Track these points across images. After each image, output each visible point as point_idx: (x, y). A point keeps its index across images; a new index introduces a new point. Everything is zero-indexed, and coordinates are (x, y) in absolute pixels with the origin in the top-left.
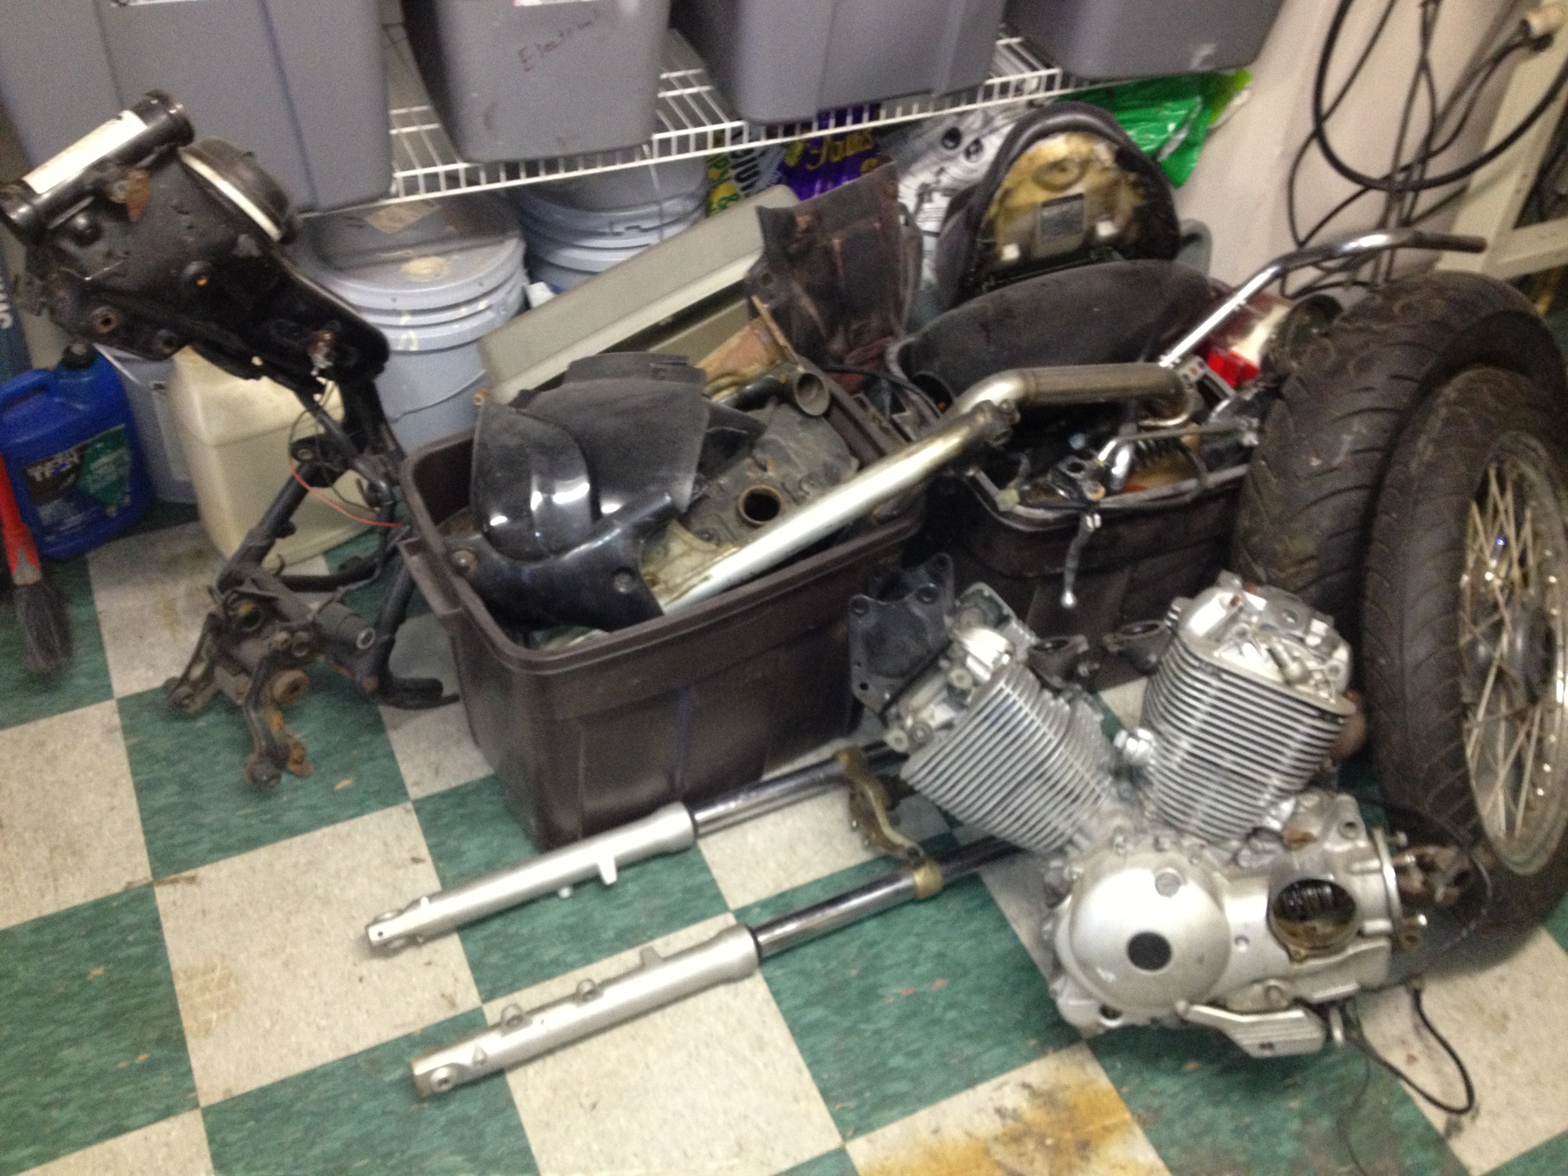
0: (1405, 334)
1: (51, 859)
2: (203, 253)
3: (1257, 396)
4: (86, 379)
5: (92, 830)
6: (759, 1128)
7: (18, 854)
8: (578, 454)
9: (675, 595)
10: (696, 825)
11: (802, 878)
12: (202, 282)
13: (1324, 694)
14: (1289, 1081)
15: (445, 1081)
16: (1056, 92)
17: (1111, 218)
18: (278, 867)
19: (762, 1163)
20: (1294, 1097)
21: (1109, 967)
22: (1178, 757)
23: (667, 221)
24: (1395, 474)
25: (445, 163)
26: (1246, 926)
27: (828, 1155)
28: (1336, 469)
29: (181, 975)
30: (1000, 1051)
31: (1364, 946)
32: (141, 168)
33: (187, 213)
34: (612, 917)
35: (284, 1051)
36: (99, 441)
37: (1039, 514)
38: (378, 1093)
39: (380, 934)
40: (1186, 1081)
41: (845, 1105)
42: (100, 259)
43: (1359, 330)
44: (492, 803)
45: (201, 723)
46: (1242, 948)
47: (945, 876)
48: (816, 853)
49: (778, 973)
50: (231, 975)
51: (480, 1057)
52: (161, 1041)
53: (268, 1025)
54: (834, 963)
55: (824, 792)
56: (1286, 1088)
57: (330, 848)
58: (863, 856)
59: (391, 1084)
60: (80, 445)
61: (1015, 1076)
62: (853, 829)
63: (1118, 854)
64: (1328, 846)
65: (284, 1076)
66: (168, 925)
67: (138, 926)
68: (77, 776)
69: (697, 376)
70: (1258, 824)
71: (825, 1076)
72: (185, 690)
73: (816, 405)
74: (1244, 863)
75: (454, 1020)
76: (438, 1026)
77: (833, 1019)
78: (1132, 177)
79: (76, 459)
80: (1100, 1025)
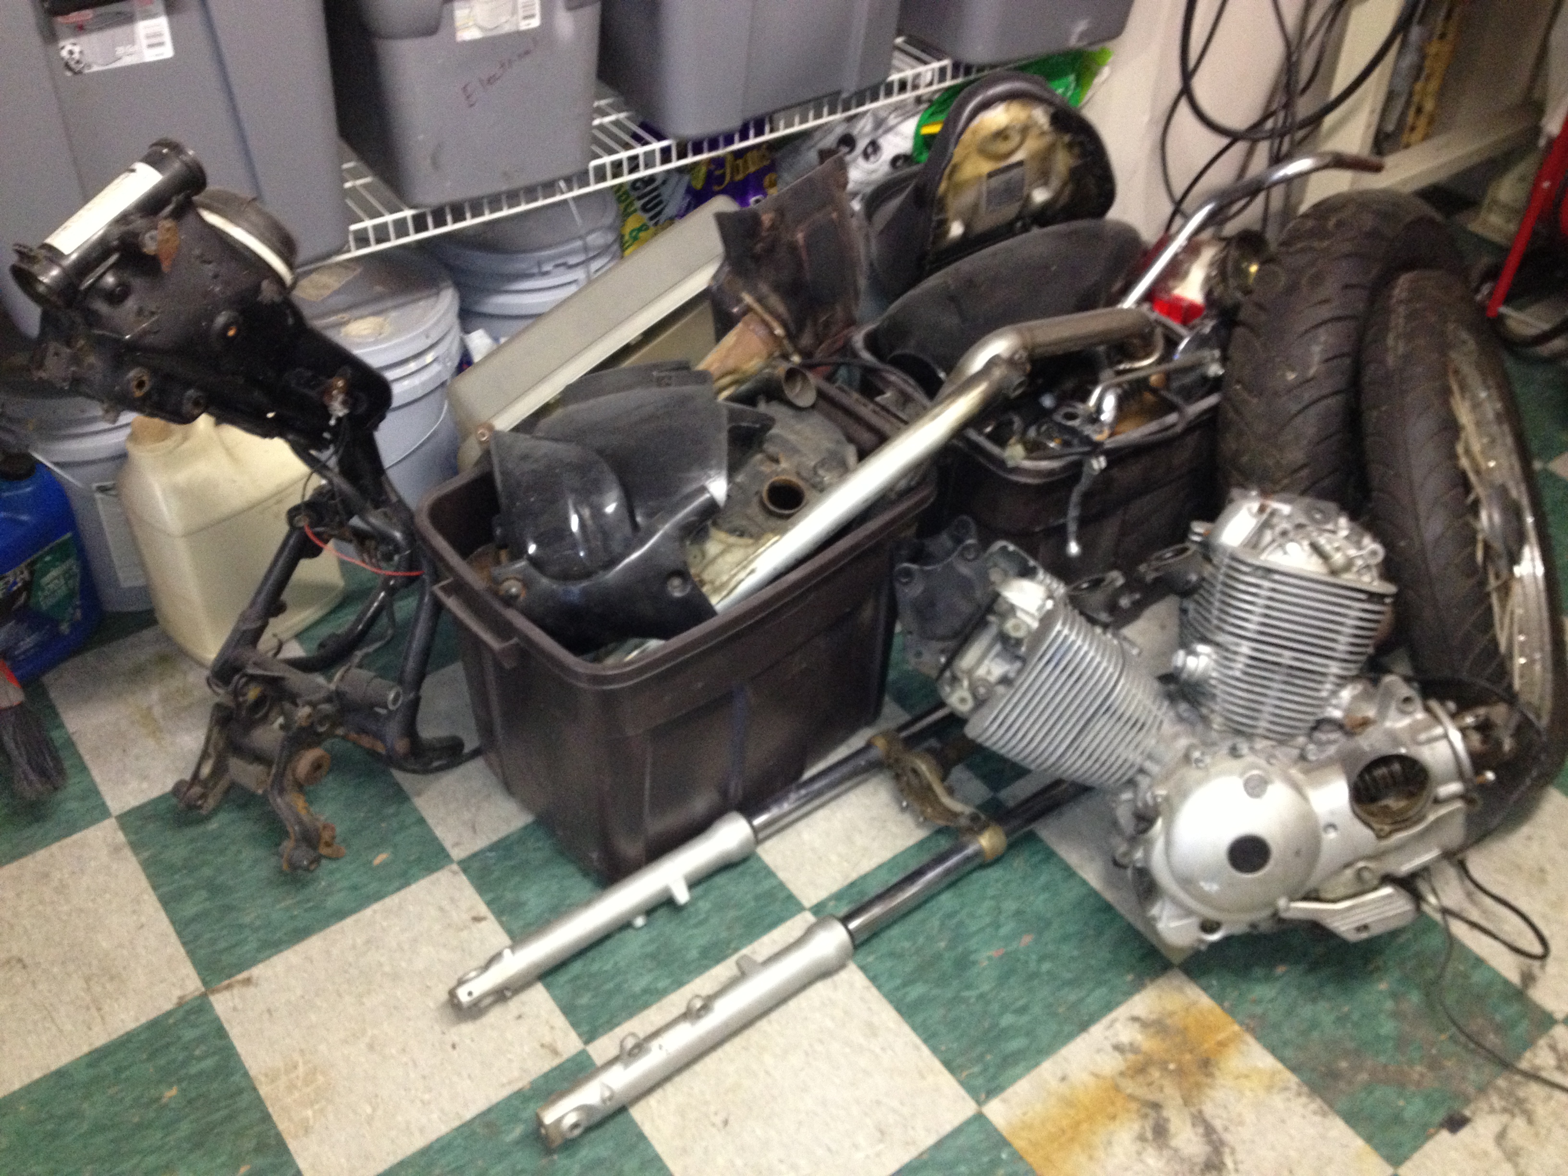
0: (1347, 247)
1: (89, 989)
2: (230, 303)
3: (1214, 329)
4: (28, 489)
5: (125, 952)
6: (894, 1111)
7: (50, 991)
8: (606, 468)
9: (724, 593)
10: (756, 830)
11: (867, 865)
12: (231, 333)
13: (1366, 578)
14: (1371, 967)
15: (575, 1126)
16: (948, 83)
17: (1046, 184)
18: (335, 951)
19: (907, 1143)
20: (1380, 979)
21: (1212, 879)
22: (1239, 666)
23: (591, 254)
24: (1370, 373)
25: (392, 211)
26: (1332, 813)
27: (968, 1123)
28: (1312, 379)
29: (263, 1079)
30: (1101, 992)
31: (1443, 811)
32: (166, 218)
33: (210, 262)
34: (691, 937)
35: (393, 1133)
36: (47, 553)
37: (1045, 465)
38: (503, 1156)
39: (470, 994)
40: (1278, 985)
41: (971, 1071)
42: (132, 318)
43: (1302, 250)
44: (539, 849)
45: (213, 825)
46: (1332, 835)
47: (1008, 834)
48: (874, 839)
49: (870, 959)
50: (315, 1069)
51: (607, 1094)
52: (260, 1148)
53: (369, 1110)
54: (921, 940)
55: (865, 781)
56: (1372, 972)
57: (385, 924)
58: (920, 834)
59: (517, 1143)
60: (29, 560)
61: (1122, 1012)
62: (903, 810)
63: (1198, 768)
64: (1388, 724)
65: (400, 1157)
66: (234, 1032)
67: (202, 1039)
68: (93, 900)
69: (703, 377)
70: (1321, 716)
71: (943, 1048)
72: (197, 790)
73: (807, 399)
74: (1312, 757)
75: (559, 1068)
76: (546, 1076)
77: (935, 992)
78: (1067, 138)
79: (26, 575)
80: (1201, 941)
